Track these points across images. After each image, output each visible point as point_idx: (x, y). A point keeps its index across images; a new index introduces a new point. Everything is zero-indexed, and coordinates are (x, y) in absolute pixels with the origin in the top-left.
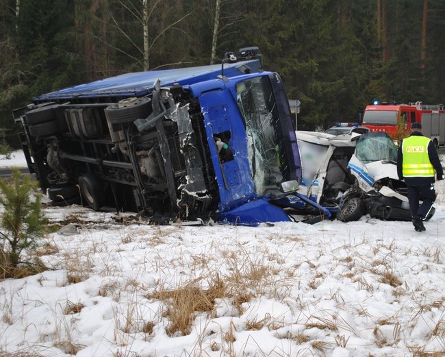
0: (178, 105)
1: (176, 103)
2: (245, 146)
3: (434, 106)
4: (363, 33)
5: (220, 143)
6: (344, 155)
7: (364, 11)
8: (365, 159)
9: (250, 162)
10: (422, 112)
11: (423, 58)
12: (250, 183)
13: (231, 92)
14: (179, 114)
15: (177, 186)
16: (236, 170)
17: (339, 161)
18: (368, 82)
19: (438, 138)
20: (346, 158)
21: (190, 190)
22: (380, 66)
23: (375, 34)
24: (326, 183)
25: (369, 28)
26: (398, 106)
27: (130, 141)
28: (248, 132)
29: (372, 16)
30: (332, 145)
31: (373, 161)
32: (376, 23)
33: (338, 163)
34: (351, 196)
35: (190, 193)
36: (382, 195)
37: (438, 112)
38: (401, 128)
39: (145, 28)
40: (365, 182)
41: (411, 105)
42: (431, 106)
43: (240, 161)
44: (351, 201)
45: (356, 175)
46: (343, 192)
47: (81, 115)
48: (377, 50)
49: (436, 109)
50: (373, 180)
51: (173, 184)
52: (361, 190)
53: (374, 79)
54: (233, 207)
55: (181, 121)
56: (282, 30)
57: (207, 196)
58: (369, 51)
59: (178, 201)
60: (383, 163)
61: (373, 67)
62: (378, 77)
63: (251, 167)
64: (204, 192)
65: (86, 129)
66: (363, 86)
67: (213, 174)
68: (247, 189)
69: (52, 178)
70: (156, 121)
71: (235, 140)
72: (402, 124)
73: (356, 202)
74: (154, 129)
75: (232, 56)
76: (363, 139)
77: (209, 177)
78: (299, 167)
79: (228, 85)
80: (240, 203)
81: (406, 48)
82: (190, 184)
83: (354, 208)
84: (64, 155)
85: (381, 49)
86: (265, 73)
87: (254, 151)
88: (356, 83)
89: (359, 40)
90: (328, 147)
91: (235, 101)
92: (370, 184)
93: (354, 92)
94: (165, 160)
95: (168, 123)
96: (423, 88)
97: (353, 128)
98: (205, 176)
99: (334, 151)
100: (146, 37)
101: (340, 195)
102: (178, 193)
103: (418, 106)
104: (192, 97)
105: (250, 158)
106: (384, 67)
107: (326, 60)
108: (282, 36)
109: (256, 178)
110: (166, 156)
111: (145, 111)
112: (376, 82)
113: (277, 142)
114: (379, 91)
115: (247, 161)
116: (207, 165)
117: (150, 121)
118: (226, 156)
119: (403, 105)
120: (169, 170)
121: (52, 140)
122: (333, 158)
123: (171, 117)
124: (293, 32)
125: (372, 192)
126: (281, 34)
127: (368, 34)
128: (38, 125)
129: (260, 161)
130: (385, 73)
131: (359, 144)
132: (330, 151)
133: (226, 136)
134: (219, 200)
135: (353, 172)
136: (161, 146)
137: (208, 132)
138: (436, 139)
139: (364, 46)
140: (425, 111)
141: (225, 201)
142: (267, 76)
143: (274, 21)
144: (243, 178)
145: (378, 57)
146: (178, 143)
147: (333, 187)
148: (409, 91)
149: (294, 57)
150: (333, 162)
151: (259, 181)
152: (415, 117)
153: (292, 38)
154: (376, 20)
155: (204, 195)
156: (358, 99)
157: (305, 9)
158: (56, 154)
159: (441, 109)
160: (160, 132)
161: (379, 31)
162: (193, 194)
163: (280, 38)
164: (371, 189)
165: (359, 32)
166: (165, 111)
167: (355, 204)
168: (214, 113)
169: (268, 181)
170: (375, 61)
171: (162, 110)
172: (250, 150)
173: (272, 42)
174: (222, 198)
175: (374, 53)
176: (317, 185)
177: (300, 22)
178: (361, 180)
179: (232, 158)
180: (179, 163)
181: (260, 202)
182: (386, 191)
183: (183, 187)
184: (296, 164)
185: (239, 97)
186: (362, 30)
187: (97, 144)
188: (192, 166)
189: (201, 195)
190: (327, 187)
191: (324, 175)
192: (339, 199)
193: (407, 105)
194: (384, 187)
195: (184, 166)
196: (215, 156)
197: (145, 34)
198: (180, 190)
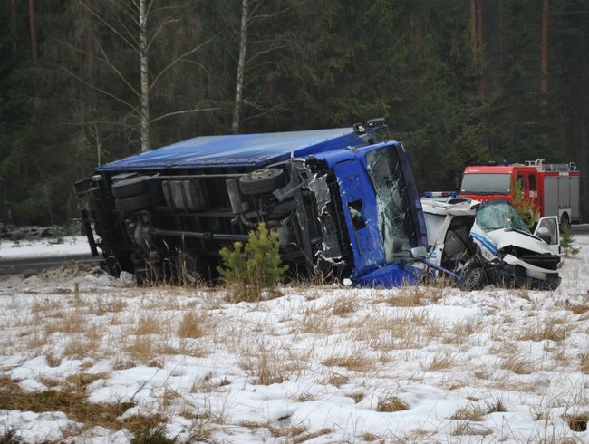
0: (315, 175)
1: (314, 173)
2: (376, 213)
3: (561, 166)
4: (451, 54)
5: (353, 211)
6: (463, 225)
7: (452, 20)
8: (487, 228)
9: (380, 229)
10: (546, 174)
11: (544, 88)
12: (381, 250)
13: (361, 162)
14: (316, 183)
15: (314, 252)
16: (368, 237)
17: (458, 231)
18: (460, 129)
19: (569, 211)
20: (465, 228)
21: (327, 256)
22: (479, 104)
23: (469, 55)
24: (444, 254)
25: (461, 46)
26: (511, 167)
27: (263, 210)
28: (378, 201)
29: (464, 28)
30: (450, 214)
31: (495, 229)
32: (470, 38)
33: (456, 233)
34: (473, 266)
35: (327, 259)
36: (506, 263)
37: (567, 174)
38: (517, 197)
39: (144, 60)
40: (488, 251)
41: (528, 164)
42: (558, 166)
43: (371, 229)
44: (473, 272)
45: (479, 243)
46: (463, 263)
47: (187, 188)
48: (472, 79)
49: (565, 170)
50: (496, 249)
51: (309, 250)
52: (484, 259)
53: (470, 123)
54: (366, 273)
55: (320, 191)
56: (335, 55)
57: (343, 262)
58: (461, 81)
59: (315, 267)
60: (505, 231)
61: (468, 105)
62: (476, 121)
63: (381, 234)
64: (339, 258)
65: (193, 202)
66: (453, 136)
67: (347, 241)
68: (377, 255)
69: (138, 257)
70: (295, 192)
71: (367, 208)
72: (518, 192)
73: (478, 273)
74: (292, 198)
75: (360, 127)
76: (483, 207)
77: (343, 244)
78: (425, 234)
79: (358, 155)
80: (372, 268)
81: (517, 75)
82: (327, 250)
83: (477, 279)
84: (157, 231)
85: (479, 78)
86: (391, 143)
87: (384, 219)
88: (444, 132)
89: (444, 65)
90: (444, 216)
91: (366, 170)
92: (493, 253)
93: (442, 146)
94: (302, 228)
95: (306, 193)
96: (544, 136)
97: (449, 199)
98: (340, 242)
99: (452, 221)
100: (144, 73)
101: (460, 266)
102: (315, 259)
103: (539, 167)
104: (327, 167)
105: (380, 225)
106: (485, 105)
107: (400, 100)
108: (335, 66)
109: (386, 245)
110: (304, 223)
111: (281, 182)
112: (472, 129)
113: (404, 210)
114: (479, 143)
115: (377, 228)
116: (341, 232)
117: (288, 191)
118: (360, 223)
119: (517, 165)
120: (306, 237)
121: (141, 215)
122: (450, 228)
123: (308, 187)
124: (351, 59)
125: (495, 260)
126: (333, 62)
127: (459, 54)
128: (129, 199)
129: (389, 228)
130: (486, 115)
131: (479, 212)
132: (447, 222)
133: (358, 205)
134: (353, 266)
135: (475, 241)
136: (298, 215)
137: (343, 201)
138: (565, 213)
139: (453, 74)
140: (549, 173)
141: (360, 267)
142: (393, 145)
143: (324, 43)
144: (375, 244)
145: (474, 90)
146: (316, 212)
147: (452, 259)
148: (523, 142)
149: (352, 96)
150: (451, 232)
151: (388, 248)
152: (534, 182)
153: (350, 68)
154: (470, 33)
155: (340, 260)
156: (448, 156)
157: (368, 24)
158: (146, 230)
159: (572, 169)
160: (299, 201)
161: (474, 50)
162: (330, 259)
163: (332, 68)
164: (494, 257)
165: (444, 51)
166: (304, 182)
167: (478, 274)
168: (348, 182)
169: (397, 248)
170: (471, 97)
171: (301, 181)
172: (380, 218)
173: (321, 76)
174: (356, 263)
175: (468, 84)
176: (435, 257)
177: (359, 44)
178: (483, 249)
179: (364, 226)
180: (315, 231)
181: (391, 268)
182: (510, 259)
183: (320, 254)
184: (422, 232)
185: (369, 167)
186: (449, 49)
187: (200, 218)
188: (329, 233)
189: (336, 261)
190: (446, 259)
191: (442, 247)
192: (460, 271)
193: (522, 165)
194: (508, 255)
195: (320, 234)
196: (350, 224)
197: (143, 69)
198: (317, 256)
